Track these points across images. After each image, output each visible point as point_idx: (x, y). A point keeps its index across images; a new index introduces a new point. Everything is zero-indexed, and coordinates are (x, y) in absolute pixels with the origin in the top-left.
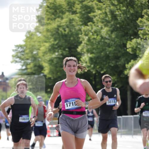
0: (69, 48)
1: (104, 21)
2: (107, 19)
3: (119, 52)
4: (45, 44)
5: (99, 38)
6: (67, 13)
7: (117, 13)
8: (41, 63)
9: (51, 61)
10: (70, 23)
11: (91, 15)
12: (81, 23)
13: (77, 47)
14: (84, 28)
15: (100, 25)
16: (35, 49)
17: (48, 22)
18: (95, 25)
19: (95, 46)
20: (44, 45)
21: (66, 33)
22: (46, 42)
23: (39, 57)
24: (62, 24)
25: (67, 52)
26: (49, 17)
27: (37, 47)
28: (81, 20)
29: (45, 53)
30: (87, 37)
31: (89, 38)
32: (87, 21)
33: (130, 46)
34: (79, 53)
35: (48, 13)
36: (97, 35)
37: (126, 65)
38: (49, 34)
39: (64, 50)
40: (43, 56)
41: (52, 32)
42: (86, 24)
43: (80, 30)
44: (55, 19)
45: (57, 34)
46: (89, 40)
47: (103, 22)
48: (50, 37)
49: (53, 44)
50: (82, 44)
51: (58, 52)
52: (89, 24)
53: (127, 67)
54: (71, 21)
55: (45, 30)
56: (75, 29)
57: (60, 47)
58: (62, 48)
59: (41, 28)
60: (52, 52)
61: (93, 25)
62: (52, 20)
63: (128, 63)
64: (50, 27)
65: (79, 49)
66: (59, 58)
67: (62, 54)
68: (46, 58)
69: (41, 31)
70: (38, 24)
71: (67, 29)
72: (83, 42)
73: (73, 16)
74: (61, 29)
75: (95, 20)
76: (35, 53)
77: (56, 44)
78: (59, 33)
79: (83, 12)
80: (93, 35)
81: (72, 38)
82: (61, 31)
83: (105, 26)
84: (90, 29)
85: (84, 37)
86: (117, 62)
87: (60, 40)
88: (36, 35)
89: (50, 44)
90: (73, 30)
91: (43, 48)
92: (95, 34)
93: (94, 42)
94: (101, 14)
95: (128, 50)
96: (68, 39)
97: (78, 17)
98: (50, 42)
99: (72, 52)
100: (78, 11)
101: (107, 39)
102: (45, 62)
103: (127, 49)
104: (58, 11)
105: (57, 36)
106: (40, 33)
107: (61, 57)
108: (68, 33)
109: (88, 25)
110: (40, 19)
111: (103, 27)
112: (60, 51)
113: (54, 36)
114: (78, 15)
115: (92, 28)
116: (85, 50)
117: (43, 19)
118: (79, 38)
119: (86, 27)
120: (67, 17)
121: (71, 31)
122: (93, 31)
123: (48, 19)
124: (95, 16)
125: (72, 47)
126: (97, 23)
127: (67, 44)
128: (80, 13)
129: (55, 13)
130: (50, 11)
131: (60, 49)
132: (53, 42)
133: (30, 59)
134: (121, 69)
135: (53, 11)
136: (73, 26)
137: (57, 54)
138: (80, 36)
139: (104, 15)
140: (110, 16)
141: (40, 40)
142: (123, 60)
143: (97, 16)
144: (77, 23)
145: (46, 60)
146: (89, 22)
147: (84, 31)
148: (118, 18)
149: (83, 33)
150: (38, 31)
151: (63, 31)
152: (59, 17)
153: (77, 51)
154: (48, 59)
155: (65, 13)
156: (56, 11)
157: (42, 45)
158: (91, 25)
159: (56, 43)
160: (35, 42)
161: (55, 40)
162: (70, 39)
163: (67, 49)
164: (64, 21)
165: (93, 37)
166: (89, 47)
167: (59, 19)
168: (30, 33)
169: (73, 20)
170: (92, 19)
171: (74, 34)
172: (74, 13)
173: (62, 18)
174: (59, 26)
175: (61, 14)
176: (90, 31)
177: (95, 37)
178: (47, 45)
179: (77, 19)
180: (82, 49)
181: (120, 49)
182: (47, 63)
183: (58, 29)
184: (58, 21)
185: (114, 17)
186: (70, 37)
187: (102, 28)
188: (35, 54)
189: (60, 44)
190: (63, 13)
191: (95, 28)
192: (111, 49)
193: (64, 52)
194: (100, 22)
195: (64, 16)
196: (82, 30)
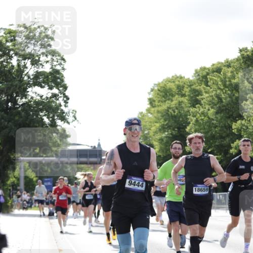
0: (179, 128)
1: (210, 103)
2: (213, 101)
3: (225, 132)
4: (156, 124)
5: (206, 119)
6: (177, 96)
7: (223, 96)
8: (151, 142)
9: (161, 140)
10: (179, 105)
11: (199, 98)
12: (189, 105)
13: (185, 127)
14: (192, 110)
15: (207, 107)
16: (146, 128)
17: (159, 104)
18: (202, 107)
19: (202, 127)
20: (155, 126)
21: (175, 114)
22: (156, 122)
23: (150, 137)
24: (171, 106)
25: (177, 132)
26: (159, 99)
27: (148, 127)
28: (190, 102)
29: (156, 132)
30: (195, 118)
31: (197, 119)
32: (195, 103)
33: (235, 127)
34: (188, 132)
35: (158, 96)
36: (205, 116)
37: (232, 144)
38: (159, 115)
39: (174, 130)
40: (154, 135)
41: (162, 113)
42: (194, 106)
43: (188, 111)
44: (165, 101)
45: (166, 115)
46: (197, 121)
47: (210, 105)
48: (160, 117)
49: (164, 125)
50: (191, 125)
51: (168, 131)
52: (197, 106)
53: (232, 146)
54: (180, 103)
55: (156, 111)
56: (184, 111)
57: (169, 127)
58: (172, 128)
59: (153, 109)
60: (162, 132)
61: (201, 107)
62: (162, 102)
63: (233, 143)
64: (160, 109)
65: (188, 129)
66: (169, 137)
67: (171, 134)
68: (157, 137)
69: (152, 112)
70: (149, 106)
71: (176, 111)
72: (191, 123)
73: (182, 98)
74: (170, 111)
75: (202, 102)
76: (146, 132)
77: (166, 125)
78: (169, 115)
79: (192, 95)
80: (200, 116)
81: (181, 119)
82: (171, 113)
83: (212, 108)
84: (198, 111)
85: (193, 118)
86: (222, 141)
87: (169, 121)
88: (148, 116)
89: (160, 124)
90: (182, 112)
91: (153, 128)
92: (202, 115)
93: (202, 122)
94: (208, 97)
95: (233, 131)
96: (178, 119)
97: (187, 100)
98: (161, 123)
99: (181, 131)
100: (187, 94)
101: (213, 120)
102: (155, 141)
103: (233, 129)
104: (168, 94)
105: (167, 117)
106: (152, 114)
107: (171, 136)
108: (177, 114)
109: (195, 107)
110: (151, 102)
111: (210, 108)
112: (169, 131)
113: (164, 117)
114: (187, 98)
115: (199, 110)
116: (193, 130)
117: (154, 101)
118: (188, 119)
119: (194, 108)
120: (176, 100)
121: (180, 112)
122: (200, 112)
123: (159, 101)
124: (202, 99)
125: (181, 127)
126: (205, 105)
127: (176, 124)
128: (189, 95)
129: (165, 96)
130: (161, 94)
131: (170, 129)
132: (163, 123)
133: (142, 138)
134: (226, 148)
135: (163, 94)
136: (182, 107)
137: (166, 133)
138: (189, 117)
139: (211, 98)
140: (216, 99)
141: (151, 121)
142: (227, 140)
143: (204, 99)
144: (186, 105)
145: (157, 139)
146: (197, 104)
147: (192, 112)
148: (224, 101)
149: (192, 114)
150: (150, 113)
151: (172, 112)
152: (169, 100)
153: (186, 131)
154: (158, 138)
155: (175, 96)
156: (166, 94)
157: (152, 125)
158: (199, 107)
159: (165, 123)
160: (146, 122)
161: (165, 120)
162: (179, 120)
163: (176, 129)
164: (174, 103)
165: (201, 118)
166: (197, 127)
167: (169, 102)
168: (142, 114)
169: (182, 102)
170: (200, 101)
171: (183, 115)
172: (183, 95)
173: (172, 101)
174: (169, 108)
175: (170, 97)
176: (198, 112)
177: (203, 118)
178: (158, 125)
179: (186, 101)
180: (191, 129)
181: (225, 130)
182: (157, 141)
183: (168, 111)
184: (168, 103)
185: (220, 100)
186: (179, 118)
187: (209, 110)
188: (146, 134)
189: (170, 124)
190: (173, 96)
191: (202, 110)
192: (217, 129)
193: (173, 132)
194: (207, 104)
195: (174, 99)
196: (190, 112)
